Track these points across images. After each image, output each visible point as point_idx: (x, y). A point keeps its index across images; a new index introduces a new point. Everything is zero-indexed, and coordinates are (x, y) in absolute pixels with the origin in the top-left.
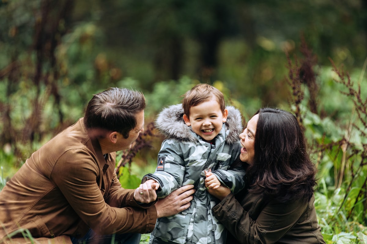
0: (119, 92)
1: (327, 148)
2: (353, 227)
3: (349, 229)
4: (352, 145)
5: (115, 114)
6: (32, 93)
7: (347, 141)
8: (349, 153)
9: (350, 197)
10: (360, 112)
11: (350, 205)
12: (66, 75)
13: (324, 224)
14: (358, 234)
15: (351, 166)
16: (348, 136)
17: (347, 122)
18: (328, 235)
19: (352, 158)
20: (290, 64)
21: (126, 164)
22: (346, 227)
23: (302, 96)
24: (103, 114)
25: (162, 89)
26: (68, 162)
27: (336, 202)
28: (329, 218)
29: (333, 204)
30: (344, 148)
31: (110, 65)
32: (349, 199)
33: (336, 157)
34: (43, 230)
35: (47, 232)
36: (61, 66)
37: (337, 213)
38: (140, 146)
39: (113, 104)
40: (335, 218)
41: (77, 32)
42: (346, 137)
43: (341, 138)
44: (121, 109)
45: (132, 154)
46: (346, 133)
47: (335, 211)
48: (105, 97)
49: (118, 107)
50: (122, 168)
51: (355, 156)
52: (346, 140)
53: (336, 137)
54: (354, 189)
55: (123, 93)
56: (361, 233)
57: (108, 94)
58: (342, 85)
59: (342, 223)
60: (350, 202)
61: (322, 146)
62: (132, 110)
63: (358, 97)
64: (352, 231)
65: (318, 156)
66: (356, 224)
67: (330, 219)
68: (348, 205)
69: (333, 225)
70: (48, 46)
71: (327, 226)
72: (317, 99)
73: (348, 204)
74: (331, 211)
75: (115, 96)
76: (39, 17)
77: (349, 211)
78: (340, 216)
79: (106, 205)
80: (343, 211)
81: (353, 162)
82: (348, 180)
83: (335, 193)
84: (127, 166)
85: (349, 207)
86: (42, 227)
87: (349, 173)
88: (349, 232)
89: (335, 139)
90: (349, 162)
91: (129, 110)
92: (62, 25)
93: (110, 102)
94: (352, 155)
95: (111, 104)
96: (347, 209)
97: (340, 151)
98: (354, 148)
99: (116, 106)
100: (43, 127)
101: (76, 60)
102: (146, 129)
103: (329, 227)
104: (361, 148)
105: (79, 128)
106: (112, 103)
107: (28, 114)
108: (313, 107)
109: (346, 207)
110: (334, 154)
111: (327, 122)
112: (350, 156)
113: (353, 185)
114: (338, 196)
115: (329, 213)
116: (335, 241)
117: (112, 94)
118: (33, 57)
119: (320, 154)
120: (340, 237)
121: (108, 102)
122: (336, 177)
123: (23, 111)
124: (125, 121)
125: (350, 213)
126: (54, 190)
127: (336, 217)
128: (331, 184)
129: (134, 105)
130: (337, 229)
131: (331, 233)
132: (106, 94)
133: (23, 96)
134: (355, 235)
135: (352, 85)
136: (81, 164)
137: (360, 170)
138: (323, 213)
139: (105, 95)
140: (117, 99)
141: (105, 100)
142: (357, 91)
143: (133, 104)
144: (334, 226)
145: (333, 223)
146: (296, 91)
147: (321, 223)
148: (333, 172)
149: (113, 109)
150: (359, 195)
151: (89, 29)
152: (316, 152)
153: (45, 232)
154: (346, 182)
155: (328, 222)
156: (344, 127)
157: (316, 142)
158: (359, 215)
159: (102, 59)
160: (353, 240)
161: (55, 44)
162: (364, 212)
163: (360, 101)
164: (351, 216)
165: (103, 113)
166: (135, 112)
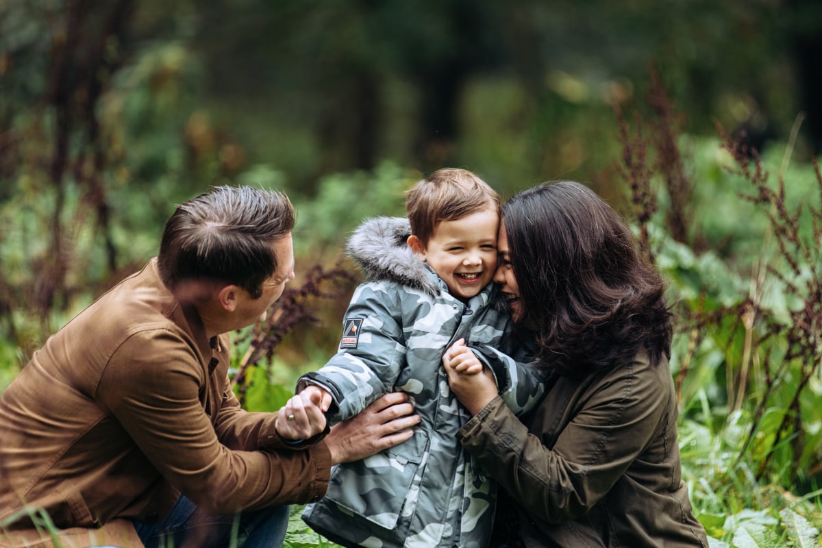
0: (233, 195)
1: (711, 320)
2: (770, 498)
3: (760, 501)
4: (766, 313)
5: (227, 247)
6: (45, 202)
7: (755, 305)
8: (760, 330)
9: (763, 430)
10: (785, 240)
11: (764, 449)
12: (120, 161)
13: (705, 492)
14: (782, 514)
15: (763, 359)
16: (758, 294)
17: (754, 261)
18: (715, 517)
19: (767, 343)
20: (623, 131)
21: (259, 359)
22: (755, 498)
23: (651, 204)
24: (201, 247)
25: (337, 190)
26: (136, 359)
27: (731, 442)
28: (715, 477)
29: (725, 447)
30: (749, 320)
31: (220, 137)
32: (760, 435)
33: (730, 341)
34: (76, 511)
35: (87, 515)
36: (110, 141)
37: (734, 466)
38: (291, 319)
39: (222, 225)
40: (730, 478)
41: (145, 64)
42: (754, 296)
43: (741, 298)
44: (239, 234)
45: (274, 338)
46: (751, 286)
47: (729, 463)
48: (201, 208)
49: (232, 230)
50: (251, 370)
51: (773, 338)
52: (751, 303)
53: (730, 295)
54: (770, 414)
55: (243, 197)
56: (790, 511)
57: (208, 202)
58: (743, 178)
59: (745, 489)
60: (762, 441)
61: (699, 316)
62: (265, 235)
63: (780, 207)
64: (767, 507)
65: (690, 338)
66: (776, 492)
67: (718, 480)
68: (759, 449)
69: (725, 495)
70: (80, 95)
71: (711, 496)
72: (686, 210)
73: (757, 446)
74: (721, 463)
75: (224, 205)
76: (59, 32)
77: (760, 463)
78: (740, 473)
79: (222, 449)
80: (746, 461)
81: (768, 352)
82: (758, 393)
83: (729, 422)
84: (263, 364)
85: (760, 453)
86: (75, 504)
87: (760, 377)
88: (761, 510)
89: (728, 301)
90: (760, 351)
91: (258, 236)
92: (112, 48)
93: (215, 221)
94: (767, 336)
95: (217, 224)
96: (756, 457)
97: (739, 327)
98: (772, 319)
99: (229, 228)
100: (71, 279)
101: (143, 126)
102: (305, 282)
103: (715, 499)
104: (786, 320)
105: (153, 280)
106: (218, 222)
107: (39, 247)
108: (678, 229)
109: (753, 452)
110: (726, 334)
111: (709, 263)
112: (764, 339)
113: (769, 403)
114: (736, 429)
115: (715, 466)
116: (731, 529)
117: (217, 201)
118: (49, 120)
119: (695, 334)
120: (741, 520)
121: (210, 219)
122: (730, 386)
123: (25, 242)
124: (250, 260)
125: (762, 465)
126: (103, 422)
127: (732, 475)
128: (719, 401)
129: (269, 222)
130: (734, 502)
131: (721, 511)
132: (203, 202)
133: (28, 209)
134: (775, 517)
135: (765, 180)
136: (167, 362)
137: (784, 369)
138: (702, 466)
139: (202, 205)
140: (228, 212)
141: (203, 217)
142: (776, 190)
143: (267, 221)
144: (726, 497)
145: (725, 489)
146: (640, 193)
147: (699, 490)
148: (725, 374)
149: (221, 234)
150: (784, 426)
151: (172, 56)
152: (685, 330)
153: (82, 515)
154: (753, 396)
155: (715, 488)
156: (748, 273)
157: (685, 306)
158: (782, 471)
159: (200, 124)
160: (770, 526)
161: (96, 90)
162: (795, 464)
163: (783, 214)
164: (765, 472)
165: (199, 246)
166: (271, 239)
